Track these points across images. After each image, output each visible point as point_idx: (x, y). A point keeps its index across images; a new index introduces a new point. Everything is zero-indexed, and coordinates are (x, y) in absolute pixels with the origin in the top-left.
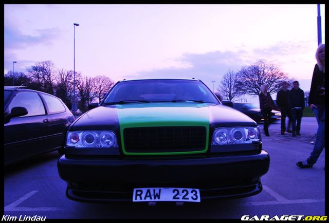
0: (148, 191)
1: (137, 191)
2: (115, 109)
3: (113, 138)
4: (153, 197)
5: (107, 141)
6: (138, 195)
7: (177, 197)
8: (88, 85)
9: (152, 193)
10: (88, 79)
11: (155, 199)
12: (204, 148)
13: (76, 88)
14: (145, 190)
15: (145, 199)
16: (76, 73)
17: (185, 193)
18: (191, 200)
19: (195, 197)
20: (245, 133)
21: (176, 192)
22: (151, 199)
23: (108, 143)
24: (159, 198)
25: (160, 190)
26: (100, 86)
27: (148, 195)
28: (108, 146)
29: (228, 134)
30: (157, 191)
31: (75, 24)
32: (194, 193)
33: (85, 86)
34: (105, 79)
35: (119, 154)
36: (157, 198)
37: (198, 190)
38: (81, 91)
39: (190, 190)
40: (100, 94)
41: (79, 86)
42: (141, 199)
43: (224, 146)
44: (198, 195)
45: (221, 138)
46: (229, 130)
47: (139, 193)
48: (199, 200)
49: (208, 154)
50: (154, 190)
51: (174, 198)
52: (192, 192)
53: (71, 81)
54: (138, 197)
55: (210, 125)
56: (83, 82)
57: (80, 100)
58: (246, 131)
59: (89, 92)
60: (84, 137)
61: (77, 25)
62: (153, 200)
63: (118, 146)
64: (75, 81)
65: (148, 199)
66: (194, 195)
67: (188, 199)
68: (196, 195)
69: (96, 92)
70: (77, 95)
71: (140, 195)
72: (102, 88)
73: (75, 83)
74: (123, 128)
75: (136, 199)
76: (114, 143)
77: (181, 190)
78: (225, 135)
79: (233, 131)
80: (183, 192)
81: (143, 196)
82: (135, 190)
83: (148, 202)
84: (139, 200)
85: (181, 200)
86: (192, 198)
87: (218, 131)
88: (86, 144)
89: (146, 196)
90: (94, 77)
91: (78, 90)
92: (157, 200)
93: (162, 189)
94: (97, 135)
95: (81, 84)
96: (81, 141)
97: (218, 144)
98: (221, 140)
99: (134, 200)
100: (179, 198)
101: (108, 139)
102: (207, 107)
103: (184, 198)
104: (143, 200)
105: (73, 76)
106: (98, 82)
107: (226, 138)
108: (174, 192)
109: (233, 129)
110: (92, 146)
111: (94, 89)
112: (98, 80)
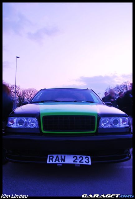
0: (57, 157)
1: (50, 157)
2: (38, 105)
3: (36, 122)
4: (60, 160)
5: (32, 124)
6: (51, 159)
7: (76, 161)
8: (23, 94)
9: (60, 158)
10: (24, 90)
11: (61, 161)
12: (94, 130)
13: (16, 95)
14: (55, 156)
15: (55, 161)
16: (17, 86)
17: (81, 158)
18: (85, 163)
19: (87, 161)
20: (120, 121)
21: (75, 158)
22: (59, 161)
23: (32, 125)
24: (64, 161)
25: (65, 156)
26: (31, 95)
27: (57, 159)
28: (32, 127)
29: (109, 121)
30: (63, 157)
31: (17, 57)
32: (87, 158)
33: (22, 94)
34: (34, 90)
35: (39, 132)
36: (63, 161)
37: (89, 157)
38: (19, 97)
39: (84, 157)
40: (31, 99)
41: (18, 94)
42: (52, 161)
43: (107, 128)
44: (90, 160)
45: (105, 123)
46: (110, 119)
47: (51, 158)
48: (90, 163)
49: (96, 134)
50: (61, 156)
51: (74, 161)
52: (86, 158)
53: (13, 91)
54: (51, 160)
55: (98, 115)
56: (21, 91)
57: (18, 102)
58: (121, 120)
59: (24, 98)
60: (18, 121)
61: (18, 57)
62: (60, 162)
63: (39, 127)
64: (15, 91)
65: (57, 162)
66: (87, 160)
67: (83, 162)
68: (88, 160)
69: (29, 98)
70: (17, 99)
71: (52, 159)
72: (32, 96)
73: (16, 92)
74: (43, 116)
75: (49, 161)
76: (36, 126)
77: (78, 156)
78: (108, 122)
79: (113, 119)
80: (80, 158)
81: (54, 160)
82: (49, 156)
83: (57, 164)
84: (51, 162)
85: (78, 163)
86: (86, 162)
87: (102, 119)
88: (19, 126)
89: (56, 160)
90: (27, 89)
91: (18, 97)
92: (63, 162)
93: (67, 156)
94: (26, 120)
95: (19, 93)
96: (15, 123)
97: (102, 127)
98: (105, 125)
99: (48, 162)
100: (77, 162)
101: (33, 123)
102: (96, 105)
103: (80, 162)
104: (54, 162)
105: (15, 88)
106: (30, 92)
107: (108, 123)
108: (74, 157)
109: (113, 118)
110: (22, 127)
111: (27, 96)
112: (29, 91)
